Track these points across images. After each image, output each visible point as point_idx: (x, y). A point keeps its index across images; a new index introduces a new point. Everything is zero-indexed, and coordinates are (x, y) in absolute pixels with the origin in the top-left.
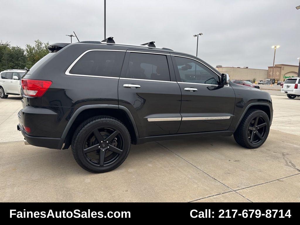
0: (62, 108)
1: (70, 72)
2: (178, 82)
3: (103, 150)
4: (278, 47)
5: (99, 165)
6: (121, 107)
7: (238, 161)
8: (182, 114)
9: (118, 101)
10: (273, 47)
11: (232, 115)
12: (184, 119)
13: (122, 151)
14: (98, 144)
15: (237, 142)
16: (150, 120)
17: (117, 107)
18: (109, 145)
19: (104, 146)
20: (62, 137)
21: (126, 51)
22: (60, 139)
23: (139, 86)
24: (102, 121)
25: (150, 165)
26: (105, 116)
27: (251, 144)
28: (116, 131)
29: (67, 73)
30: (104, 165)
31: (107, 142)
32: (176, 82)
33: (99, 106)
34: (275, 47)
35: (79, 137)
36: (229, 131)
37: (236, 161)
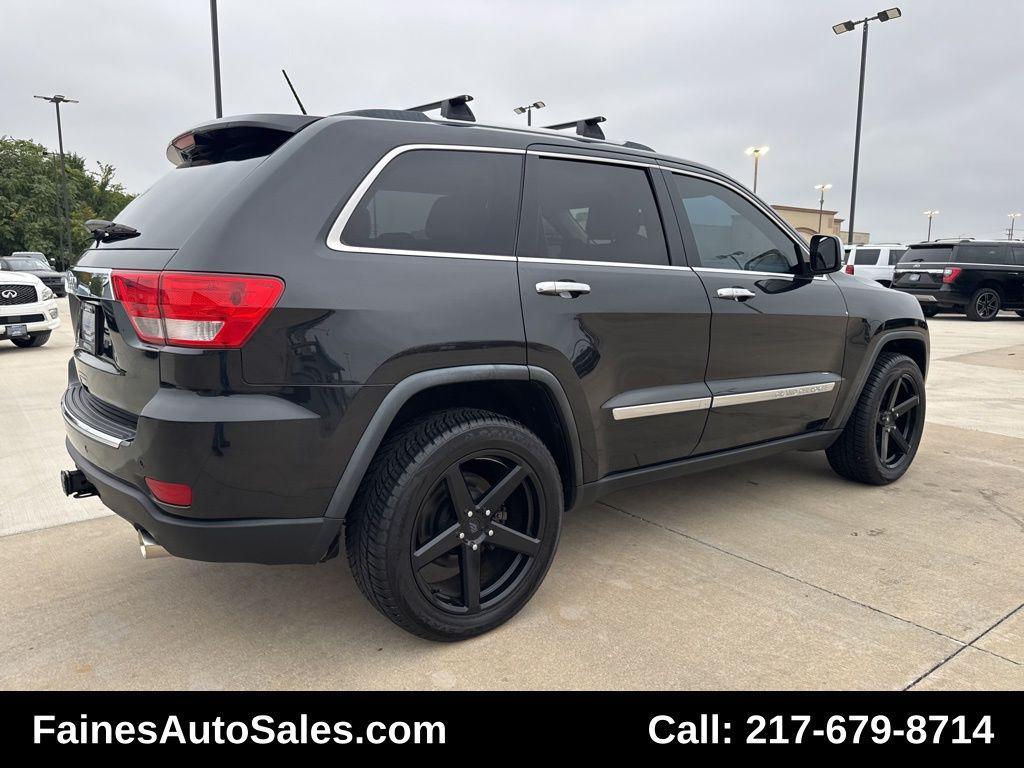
0: (332, 389)
1: (345, 238)
2: (695, 269)
3: (475, 547)
4: (764, 150)
5: (465, 609)
6: (537, 371)
7: (880, 533)
8: (711, 385)
9: (526, 350)
10: (750, 151)
11: (839, 379)
12: (720, 401)
13: (537, 541)
14: (457, 525)
15: (834, 469)
16: (619, 414)
17: (524, 370)
18: (493, 522)
19: (474, 528)
20: (331, 511)
21: (523, 152)
22: (320, 520)
23: (586, 287)
24: (476, 431)
25: (621, 584)
26: (483, 412)
27: (883, 471)
28: (517, 469)
29: (334, 242)
30: (484, 606)
31: (488, 512)
32: (688, 269)
33: (468, 372)
34: (756, 151)
35: (398, 503)
36: (825, 432)
37: (872, 533)
